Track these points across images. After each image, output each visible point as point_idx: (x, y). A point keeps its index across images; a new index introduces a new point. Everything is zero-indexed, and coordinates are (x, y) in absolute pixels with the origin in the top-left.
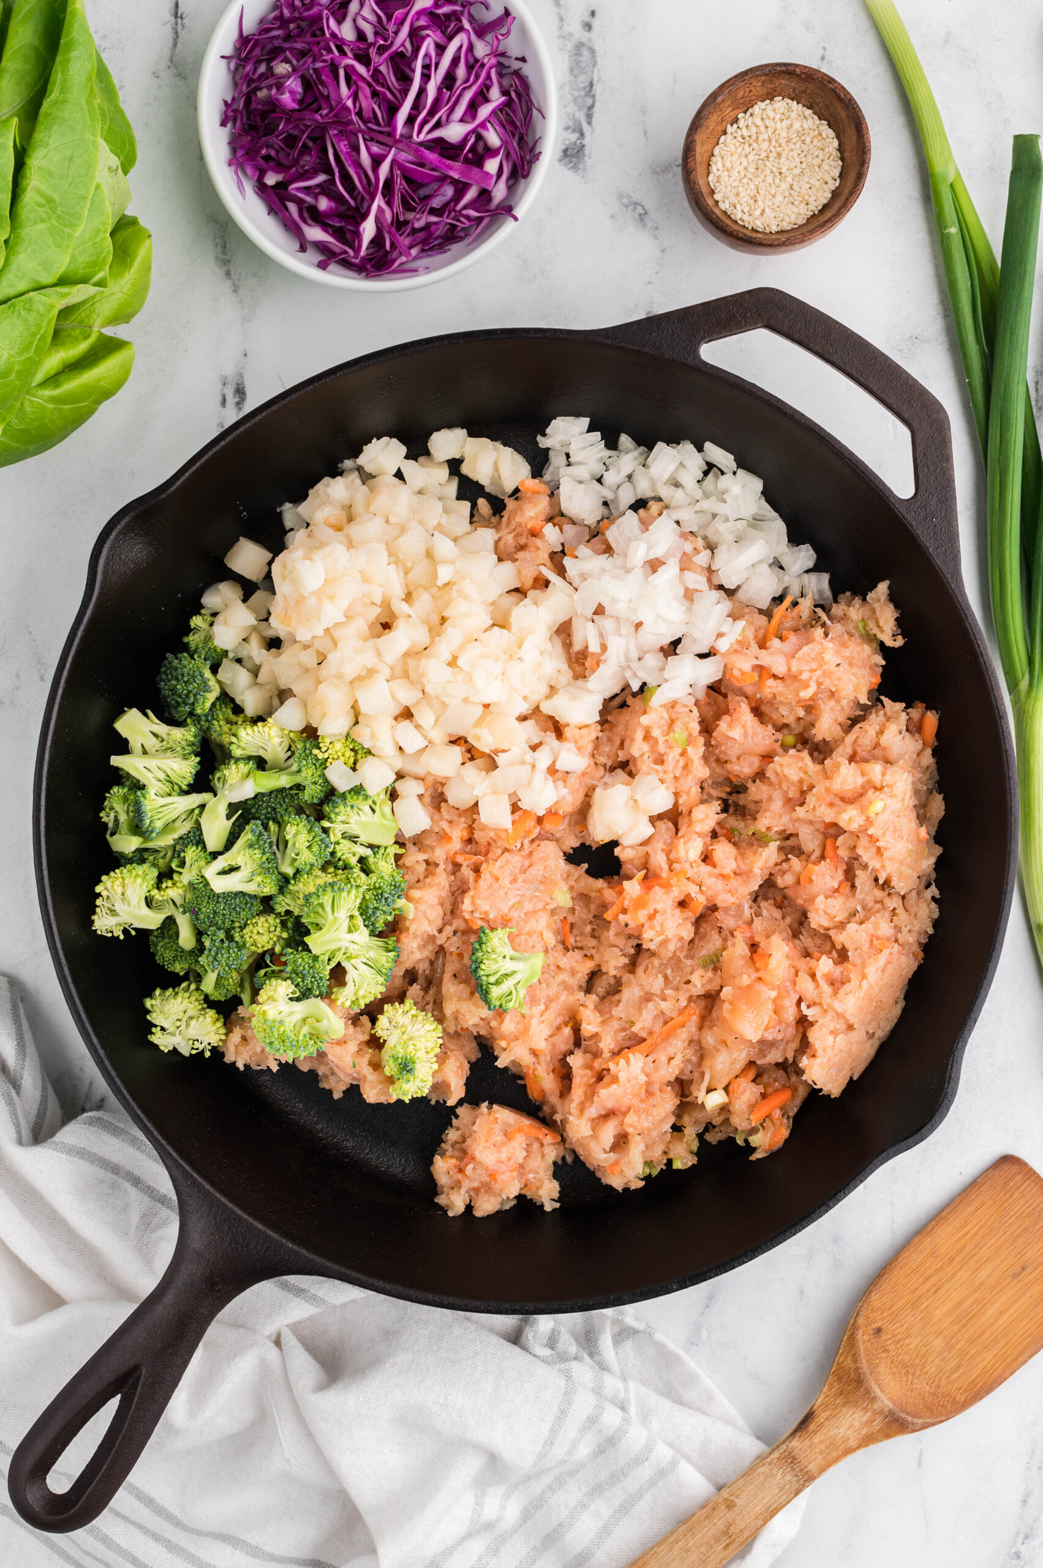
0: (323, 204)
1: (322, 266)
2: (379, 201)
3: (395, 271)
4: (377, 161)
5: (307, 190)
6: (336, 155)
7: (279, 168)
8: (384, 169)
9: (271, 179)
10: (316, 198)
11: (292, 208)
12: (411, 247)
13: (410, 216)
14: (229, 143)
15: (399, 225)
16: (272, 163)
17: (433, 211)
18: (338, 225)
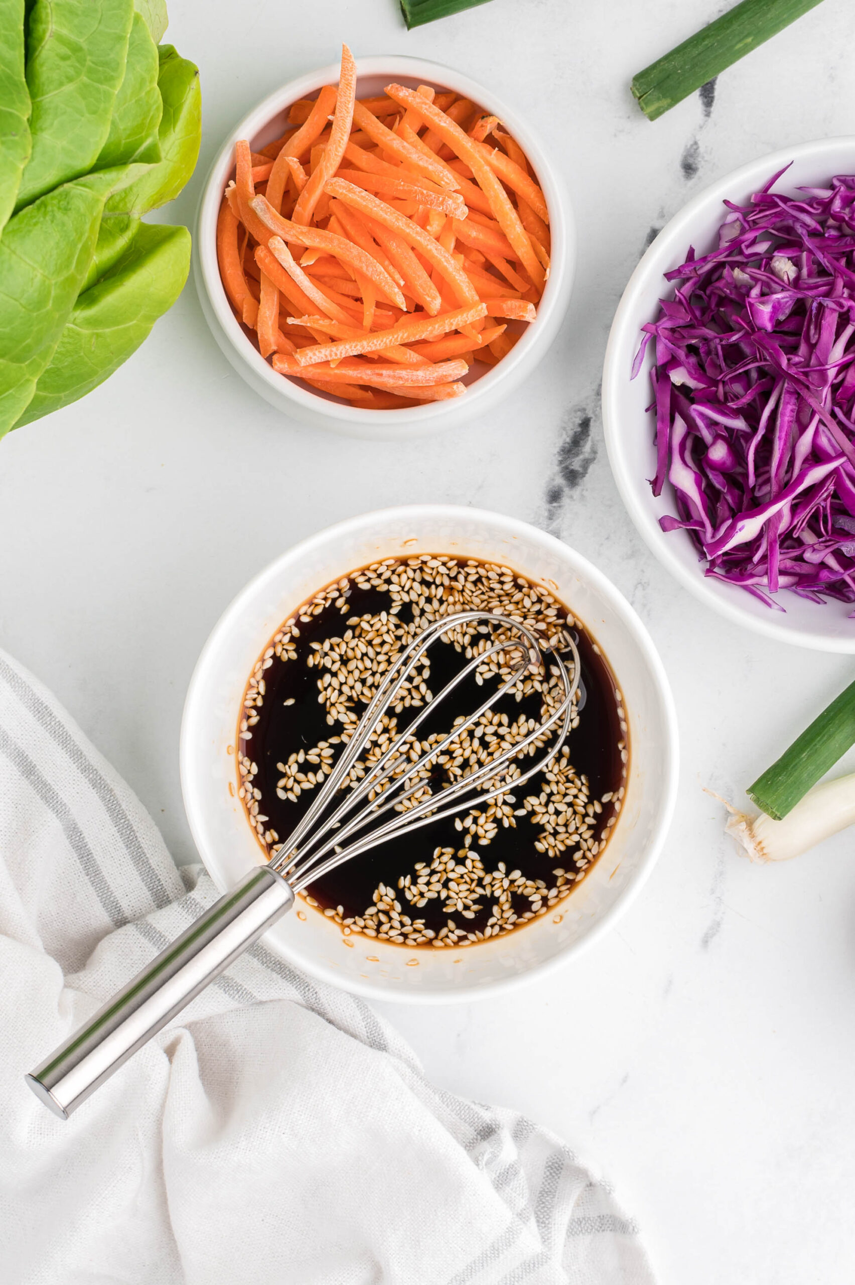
0: (719, 452)
1: (665, 524)
2: (783, 506)
3: (746, 588)
4: (817, 456)
5: (712, 424)
6: (774, 413)
7: (699, 371)
8: (817, 474)
9: (678, 377)
10: (717, 437)
11: (680, 427)
12: (782, 573)
13: (809, 538)
14: (661, 301)
15: (789, 540)
16: (693, 360)
17: (838, 555)
18: (718, 486)
